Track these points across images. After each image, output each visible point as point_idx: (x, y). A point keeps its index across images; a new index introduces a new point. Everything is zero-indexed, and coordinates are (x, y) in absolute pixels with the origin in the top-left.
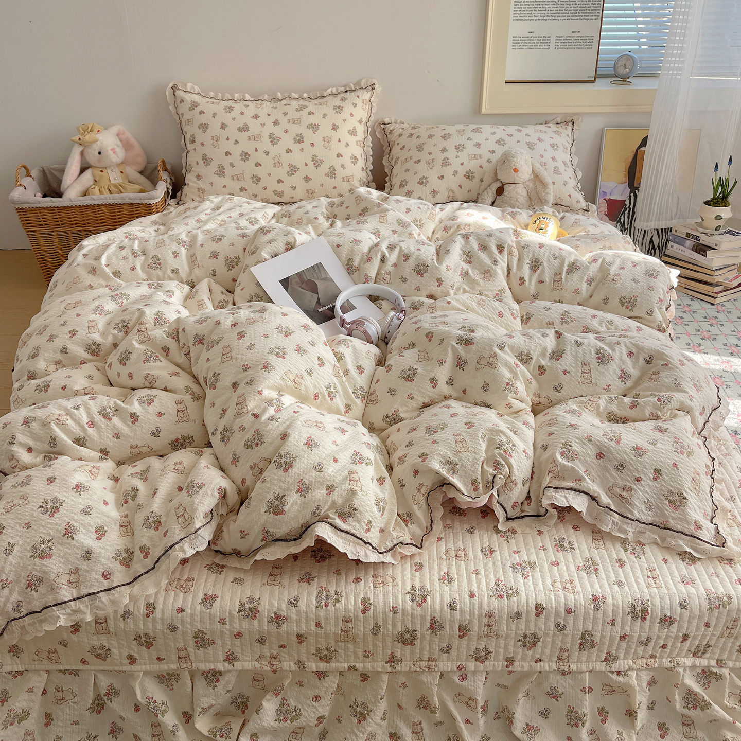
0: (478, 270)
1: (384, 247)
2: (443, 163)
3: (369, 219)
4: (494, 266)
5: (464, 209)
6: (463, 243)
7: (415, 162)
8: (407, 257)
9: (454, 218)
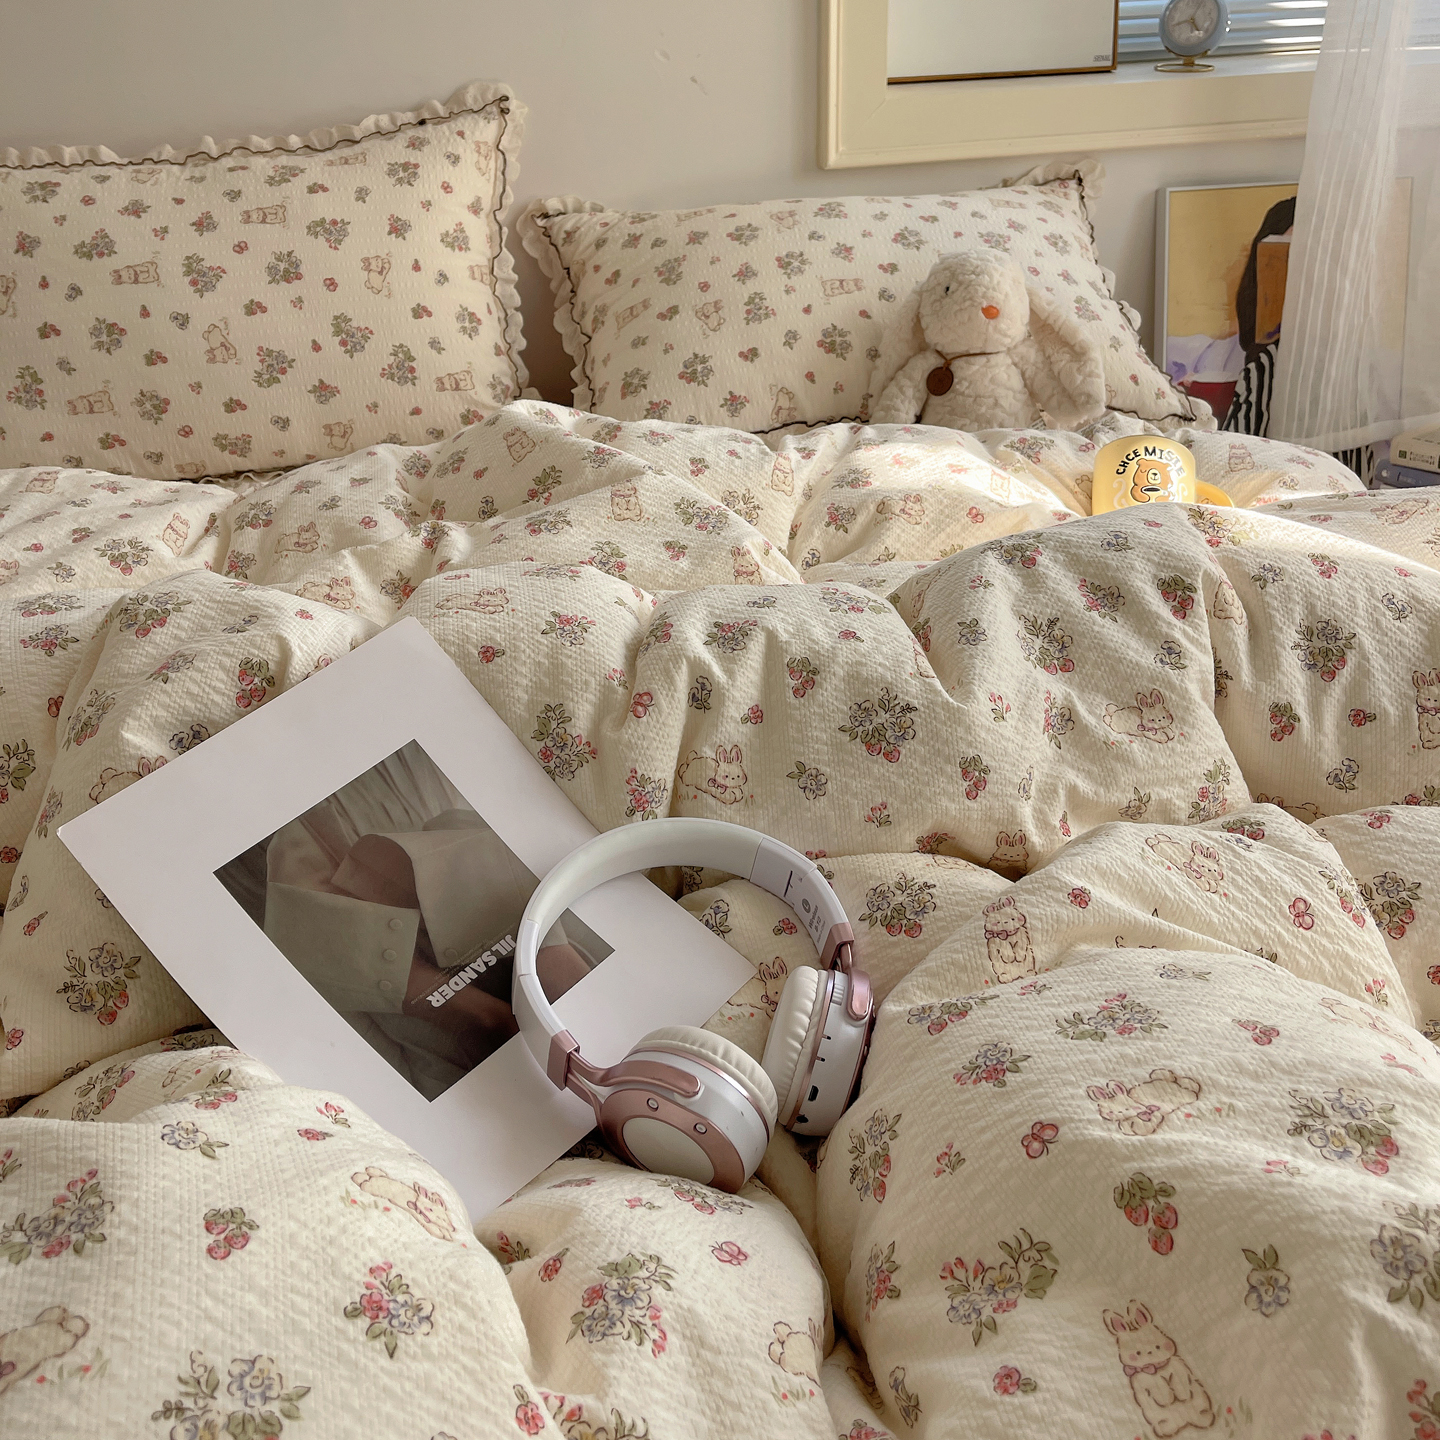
0: (1107, 694)
1: (693, 636)
2: (748, 312)
3: (575, 509)
4: (1173, 675)
5: (870, 443)
6: (1016, 584)
7: (662, 316)
8: (807, 675)
9: (854, 479)
